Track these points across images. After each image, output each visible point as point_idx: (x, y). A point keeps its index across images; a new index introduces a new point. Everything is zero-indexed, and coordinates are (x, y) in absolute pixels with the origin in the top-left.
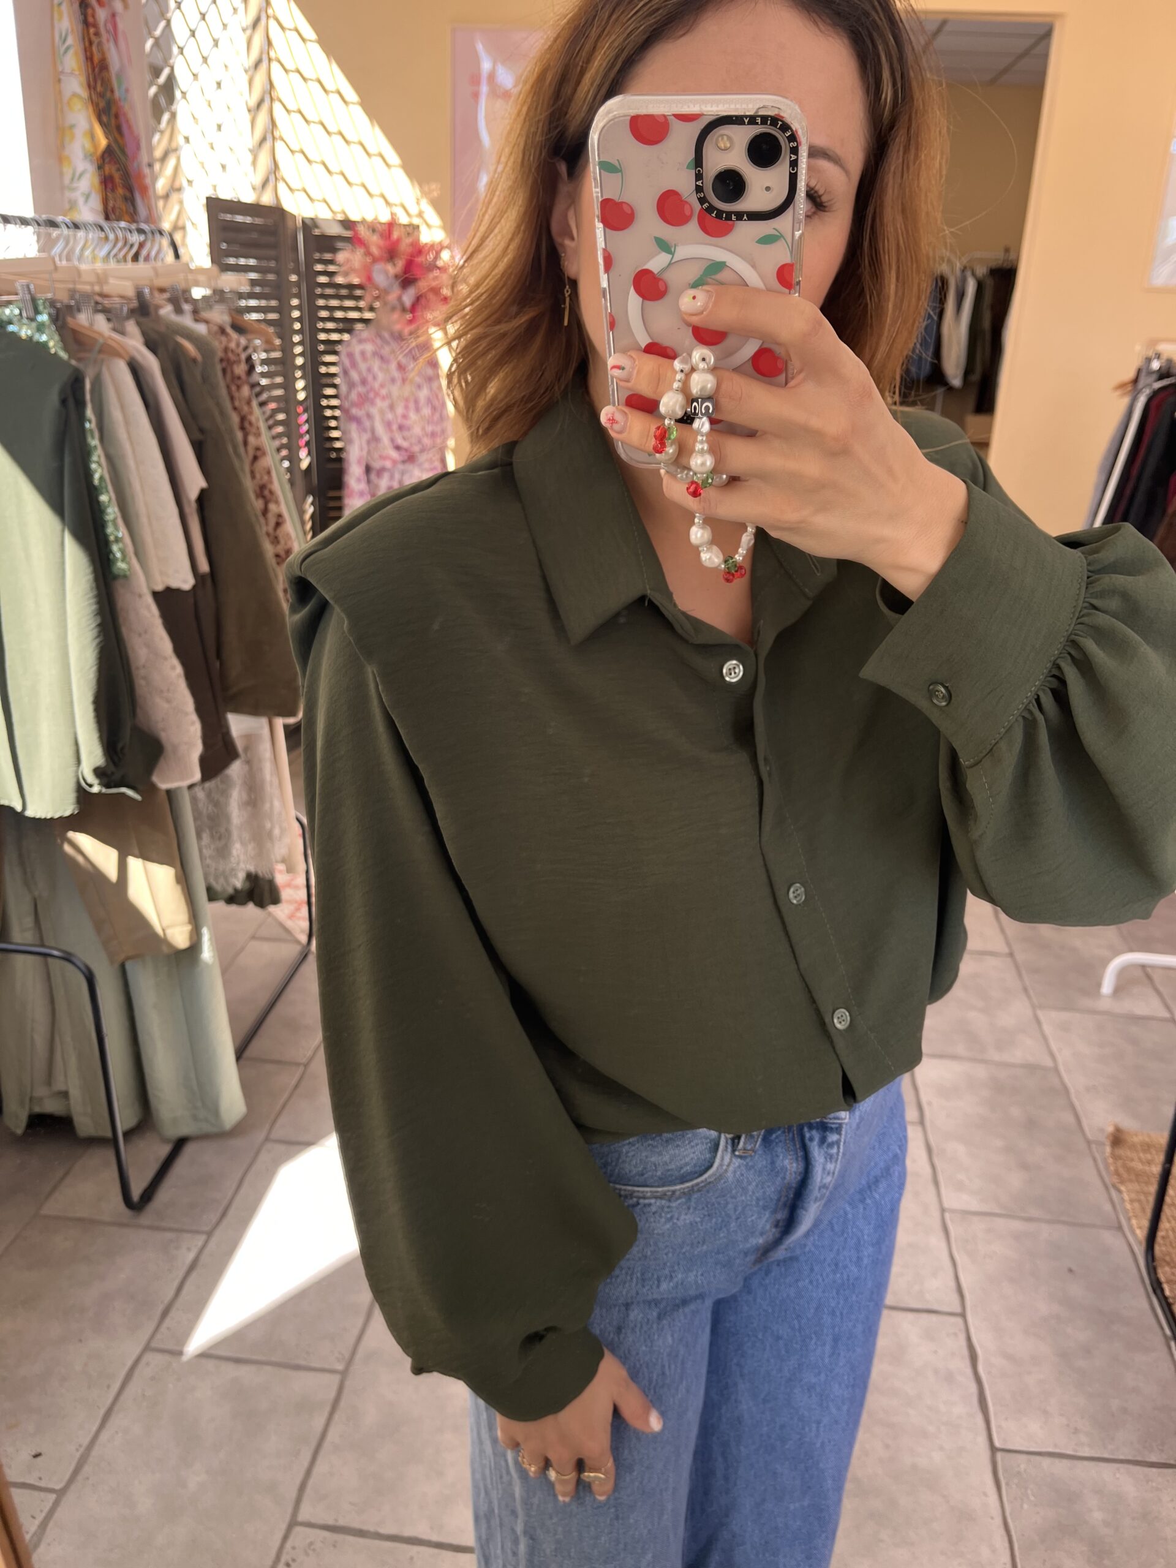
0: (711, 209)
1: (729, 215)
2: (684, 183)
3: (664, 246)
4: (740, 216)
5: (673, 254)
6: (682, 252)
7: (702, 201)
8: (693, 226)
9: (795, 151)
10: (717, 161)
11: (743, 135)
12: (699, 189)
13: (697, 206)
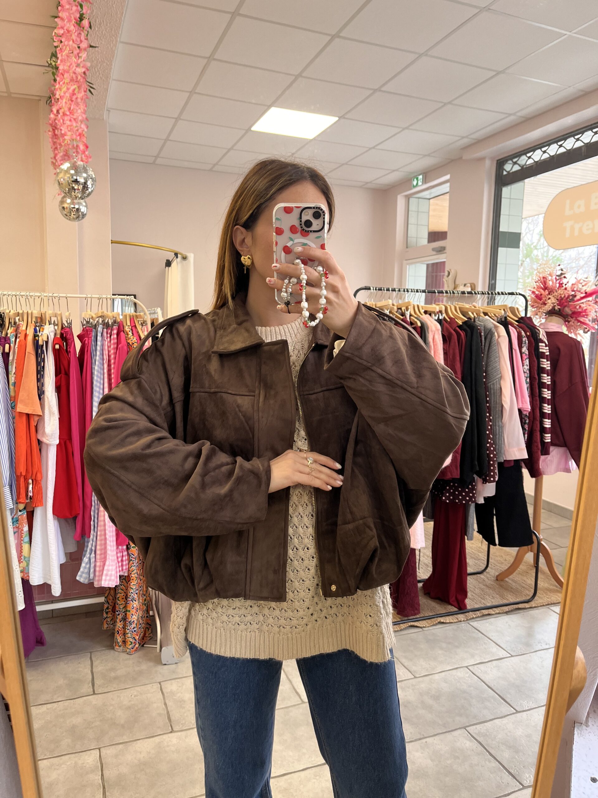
0: (303, 230)
1: (308, 231)
2: (296, 223)
3: (291, 239)
4: (311, 231)
5: (294, 241)
6: (296, 241)
7: (301, 227)
8: (299, 234)
9: (324, 215)
10: (304, 218)
11: (311, 212)
12: (301, 224)
13: (300, 229)
